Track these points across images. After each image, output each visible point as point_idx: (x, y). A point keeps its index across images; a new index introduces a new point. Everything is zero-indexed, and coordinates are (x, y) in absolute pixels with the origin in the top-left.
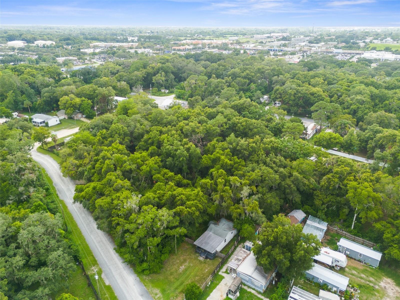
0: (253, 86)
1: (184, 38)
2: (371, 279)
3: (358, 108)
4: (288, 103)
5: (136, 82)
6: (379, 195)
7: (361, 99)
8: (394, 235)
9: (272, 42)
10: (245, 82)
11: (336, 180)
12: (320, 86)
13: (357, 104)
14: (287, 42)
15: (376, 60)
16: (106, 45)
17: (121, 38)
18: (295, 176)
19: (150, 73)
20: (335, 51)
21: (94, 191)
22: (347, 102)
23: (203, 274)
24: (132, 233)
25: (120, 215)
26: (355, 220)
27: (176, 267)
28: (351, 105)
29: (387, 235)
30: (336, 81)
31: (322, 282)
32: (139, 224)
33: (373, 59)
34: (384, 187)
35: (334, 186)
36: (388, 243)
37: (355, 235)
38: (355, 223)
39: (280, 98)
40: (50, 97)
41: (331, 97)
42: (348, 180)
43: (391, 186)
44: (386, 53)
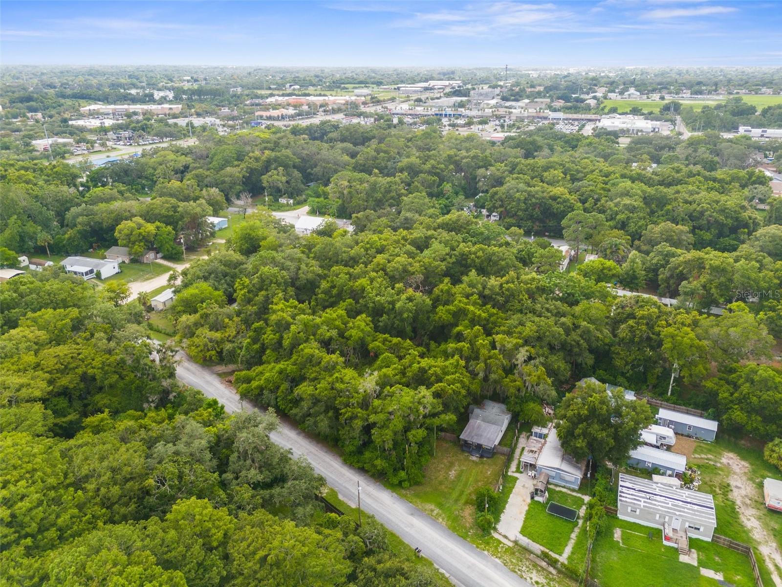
0: (447, 187)
1: (269, 92)
2: (710, 456)
3: (628, 218)
4: (515, 214)
5: (231, 187)
6: (705, 343)
7: (631, 204)
8: (732, 394)
9: (438, 98)
10: (434, 181)
11: (644, 327)
12: (561, 183)
13: (626, 212)
14: (464, 99)
15: (624, 132)
16: (115, 109)
17: (138, 93)
18: (585, 327)
19: (255, 169)
20: (552, 115)
21: (282, 376)
22: (610, 209)
23: (486, 477)
24: (382, 427)
25: (353, 405)
26: (673, 382)
27: (442, 473)
28: (617, 214)
29: (723, 395)
30: (583, 175)
31: (650, 465)
32: (390, 413)
33: (617, 129)
34: (707, 332)
35: (641, 336)
36: (726, 405)
37: (674, 403)
38: (673, 387)
39: (501, 206)
40: (89, 224)
41: (584, 202)
42: (658, 326)
43: (716, 330)
44: (636, 117)
